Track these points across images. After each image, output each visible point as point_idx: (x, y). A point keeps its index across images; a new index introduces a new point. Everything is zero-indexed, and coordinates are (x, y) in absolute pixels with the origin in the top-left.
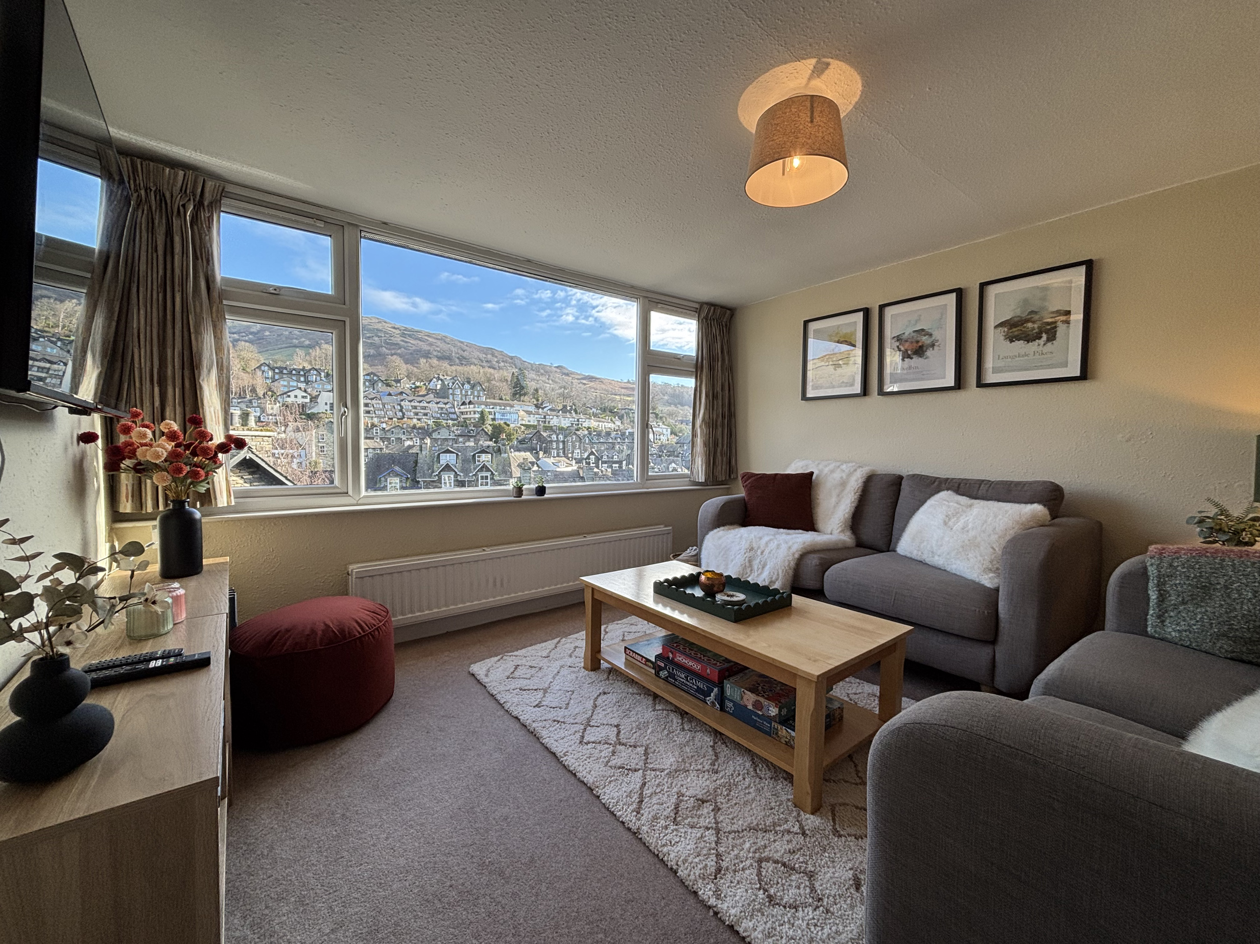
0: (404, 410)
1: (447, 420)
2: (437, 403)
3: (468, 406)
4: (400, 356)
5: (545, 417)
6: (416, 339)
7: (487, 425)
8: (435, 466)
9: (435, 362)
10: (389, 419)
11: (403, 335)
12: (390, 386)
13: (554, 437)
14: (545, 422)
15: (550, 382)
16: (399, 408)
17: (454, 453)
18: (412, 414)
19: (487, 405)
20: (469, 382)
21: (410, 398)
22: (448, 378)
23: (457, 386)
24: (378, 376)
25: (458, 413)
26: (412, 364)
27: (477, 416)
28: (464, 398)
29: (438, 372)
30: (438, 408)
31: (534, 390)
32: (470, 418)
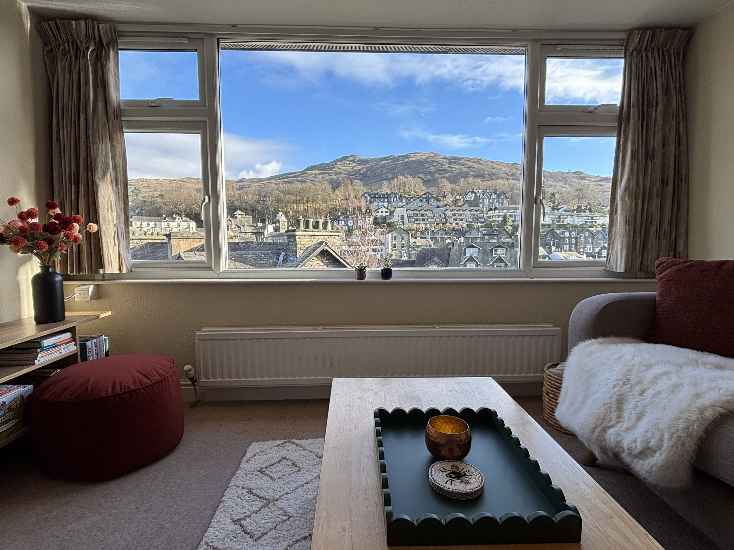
0: (447, 218)
1: (477, 223)
2: (470, 211)
3: (493, 212)
4: (447, 178)
5: (559, 217)
6: (459, 164)
7: (508, 226)
8: (462, 258)
9: (471, 180)
10: (437, 224)
11: (450, 163)
12: (439, 201)
13: (567, 234)
14: (559, 221)
15: (568, 186)
16: (444, 216)
17: (476, 248)
18: (452, 220)
19: (508, 209)
20: (495, 193)
21: (451, 209)
22: (480, 191)
23: (486, 197)
24: (432, 195)
25: (486, 218)
26: (455, 184)
27: (500, 219)
28: (491, 205)
29: (473, 187)
30: (471, 214)
31: (552, 194)
32: (495, 221)
